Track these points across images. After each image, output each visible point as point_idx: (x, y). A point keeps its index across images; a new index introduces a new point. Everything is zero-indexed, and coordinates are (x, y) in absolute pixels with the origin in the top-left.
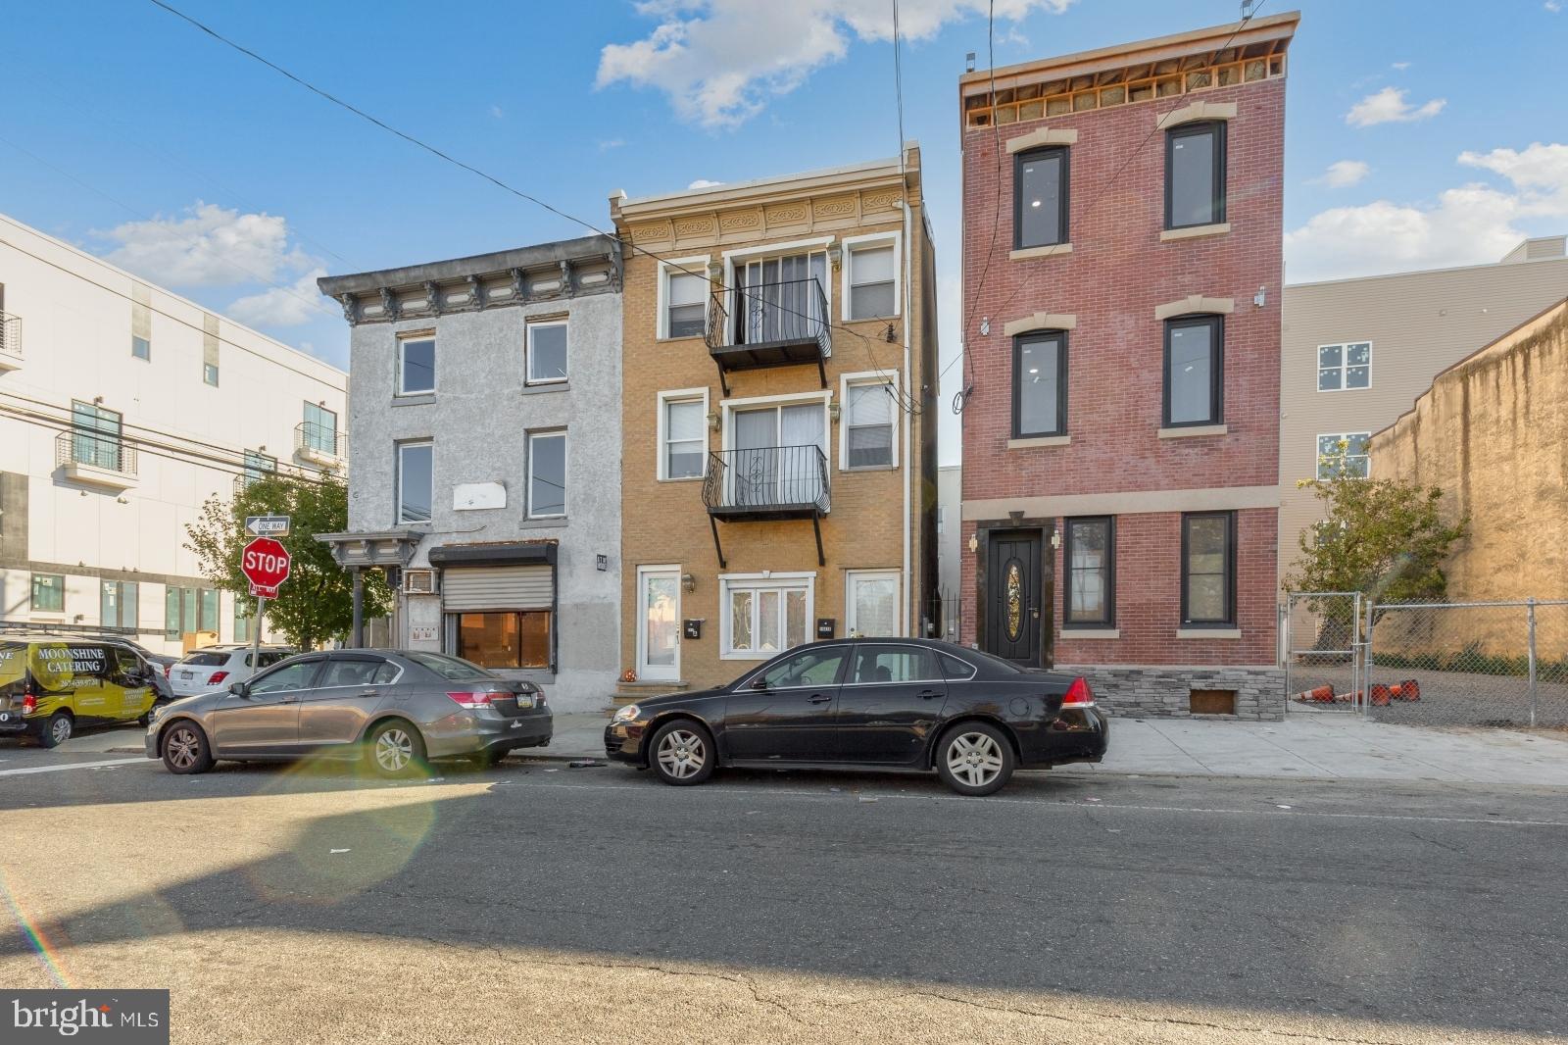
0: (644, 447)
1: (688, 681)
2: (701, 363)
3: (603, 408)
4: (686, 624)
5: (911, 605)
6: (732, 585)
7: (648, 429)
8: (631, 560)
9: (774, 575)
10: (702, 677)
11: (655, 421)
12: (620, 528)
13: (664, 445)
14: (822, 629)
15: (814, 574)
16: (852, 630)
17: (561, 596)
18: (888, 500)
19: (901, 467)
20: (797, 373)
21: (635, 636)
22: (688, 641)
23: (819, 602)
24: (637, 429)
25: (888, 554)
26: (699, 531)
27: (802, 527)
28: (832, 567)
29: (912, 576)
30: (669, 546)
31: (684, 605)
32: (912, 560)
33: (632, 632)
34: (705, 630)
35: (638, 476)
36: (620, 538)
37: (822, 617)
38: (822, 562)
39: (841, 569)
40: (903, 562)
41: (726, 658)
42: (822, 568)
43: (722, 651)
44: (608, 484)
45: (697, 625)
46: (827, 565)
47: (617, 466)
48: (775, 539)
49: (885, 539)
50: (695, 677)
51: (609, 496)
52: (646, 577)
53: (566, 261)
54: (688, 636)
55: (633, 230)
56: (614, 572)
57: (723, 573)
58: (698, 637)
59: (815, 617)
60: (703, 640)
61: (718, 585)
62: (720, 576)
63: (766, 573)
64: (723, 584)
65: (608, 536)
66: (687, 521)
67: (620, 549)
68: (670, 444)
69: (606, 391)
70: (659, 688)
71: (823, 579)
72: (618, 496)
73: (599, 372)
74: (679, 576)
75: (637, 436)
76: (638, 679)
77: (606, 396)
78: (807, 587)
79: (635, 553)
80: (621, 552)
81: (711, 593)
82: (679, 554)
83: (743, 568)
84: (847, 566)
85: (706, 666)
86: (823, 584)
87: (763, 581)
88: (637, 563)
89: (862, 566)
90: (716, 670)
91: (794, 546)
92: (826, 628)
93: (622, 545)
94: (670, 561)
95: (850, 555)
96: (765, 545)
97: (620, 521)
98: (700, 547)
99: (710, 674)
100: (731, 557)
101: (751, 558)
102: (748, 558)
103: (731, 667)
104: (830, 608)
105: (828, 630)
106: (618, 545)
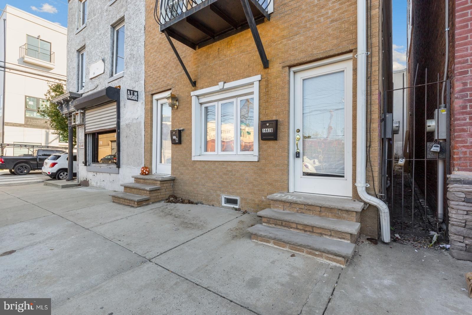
1: (175, 176)
4: (172, 133)
5: (369, 94)
6: (203, 100)
8: (149, 92)
9: (228, 85)
10: (182, 174)
12: (144, 71)
14: (264, 131)
15: (259, 77)
16: (298, 131)
17: (122, 120)
21: (151, 143)
22: (175, 146)
23: (264, 105)
25: (337, 38)
28: (275, 67)
29: (369, 58)
30: (165, 77)
31: (173, 119)
32: (369, 37)
33: (149, 141)
34: (183, 137)
35: (152, 33)
36: (144, 78)
37: (265, 119)
38: (266, 64)
39: (283, 67)
40: (355, 42)
41: (196, 159)
42: (266, 70)
43: (194, 153)
44: (139, 44)
45: (180, 134)
46: (270, 65)
47: (142, 31)
50: (179, 174)
52: (160, 102)
54: (173, 142)
57: (195, 90)
58: (180, 143)
59: (259, 119)
60: (183, 145)
61: (191, 100)
62: (192, 93)
63: (221, 85)
64: (194, 99)
67: (144, 85)
71: (267, 81)
72: (143, 50)
75: (152, 6)
78: (252, 93)
79: (150, 87)
80: (145, 88)
81: (188, 108)
82: (171, 83)
83: (206, 84)
84: (288, 64)
85: (185, 166)
86: (267, 86)
87: (221, 93)
88: (153, 95)
89: (305, 60)
90: (190, 168)
91: (242, 55)
92: (268, 129)
93: (145, 83)
94: (166, 89)
95: (293, 52)
96: (221, 60)
97: (144, 67)
98: (181, 73)
99: (187, 172)
100: (199, 77)
101: (212, 74)
102: (210, 75)
103: (199, 167)
104: (274, 110)
105: (270, 132)
106: (143, 82)
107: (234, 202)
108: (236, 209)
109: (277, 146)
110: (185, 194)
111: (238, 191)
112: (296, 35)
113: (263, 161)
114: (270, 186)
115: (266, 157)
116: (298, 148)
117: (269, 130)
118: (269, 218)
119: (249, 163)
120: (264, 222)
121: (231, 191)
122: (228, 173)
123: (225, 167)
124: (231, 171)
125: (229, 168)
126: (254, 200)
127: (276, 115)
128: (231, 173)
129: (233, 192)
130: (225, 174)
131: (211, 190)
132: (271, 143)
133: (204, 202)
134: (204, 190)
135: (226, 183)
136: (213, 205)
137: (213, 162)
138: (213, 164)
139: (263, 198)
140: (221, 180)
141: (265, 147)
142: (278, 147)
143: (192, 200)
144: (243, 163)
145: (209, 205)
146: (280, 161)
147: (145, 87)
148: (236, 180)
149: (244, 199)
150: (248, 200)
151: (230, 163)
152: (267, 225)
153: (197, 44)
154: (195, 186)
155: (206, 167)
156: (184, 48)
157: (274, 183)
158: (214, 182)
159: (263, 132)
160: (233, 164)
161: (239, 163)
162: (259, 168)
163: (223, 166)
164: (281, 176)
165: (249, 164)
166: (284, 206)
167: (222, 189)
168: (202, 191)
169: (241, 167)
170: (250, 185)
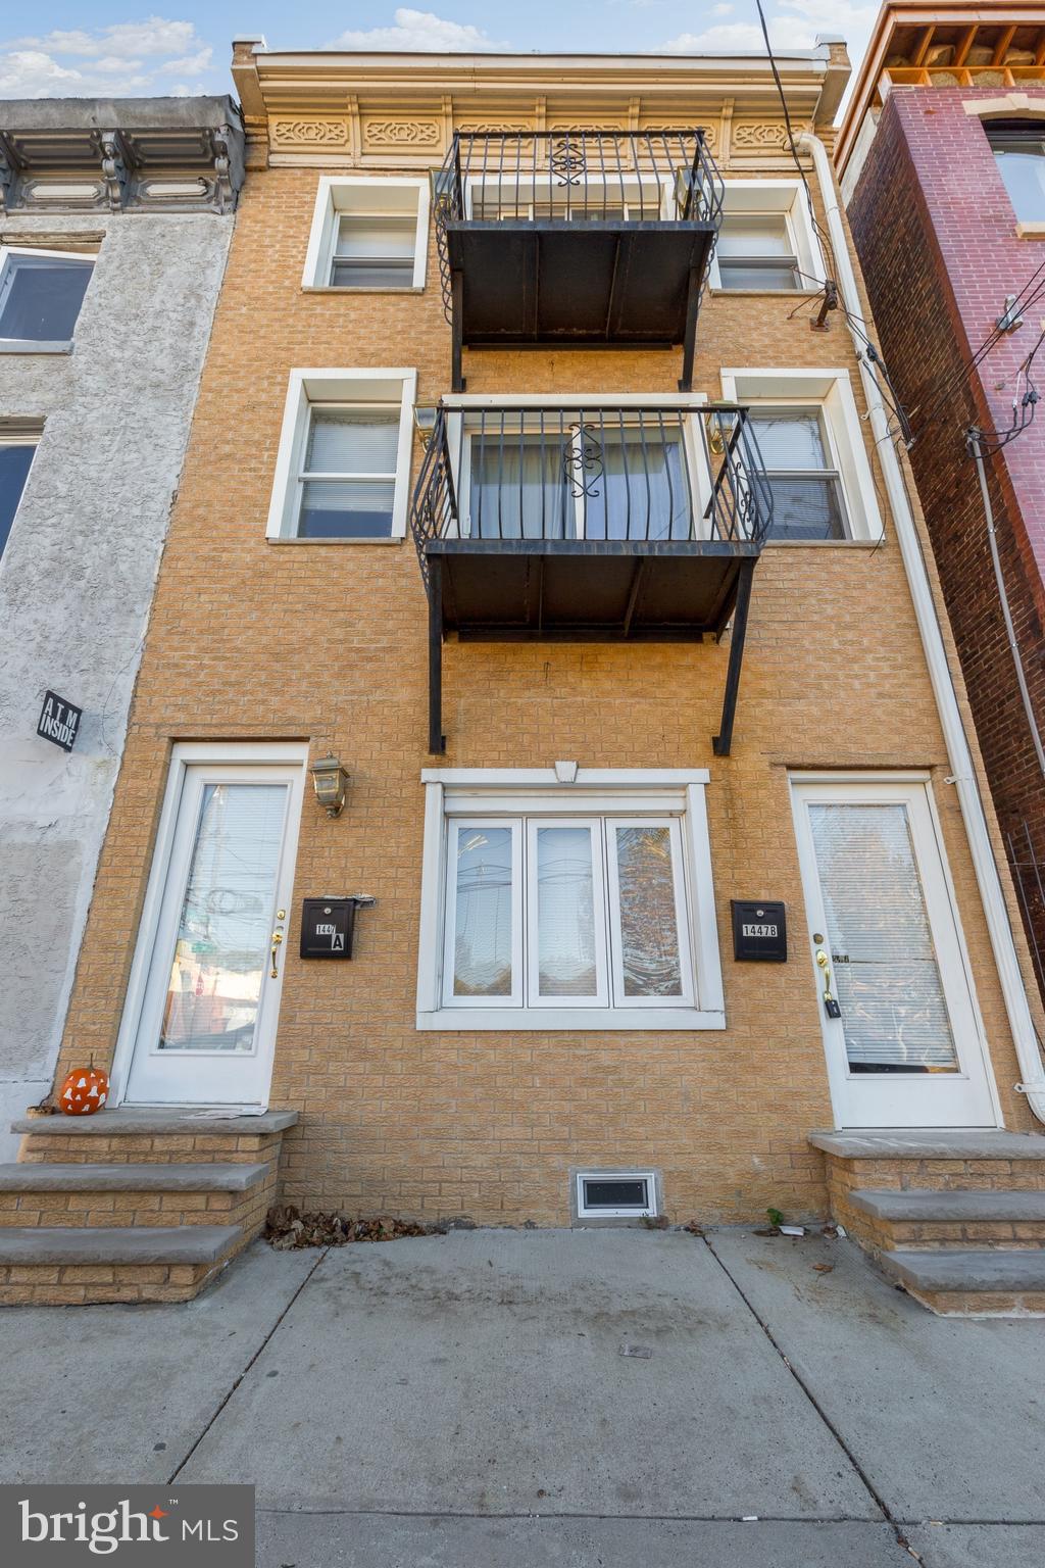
0: (243, 470)
1: (298, 1107)
2: (399, 333)
3: (148, 392)
4: (311, 910)
6: (458, 804)
7: (257, 436)
8: (158, 726)
9: (589, 776)
10: (345, 1093)
11: (277, 424)
12: (139, 641)
13: (290, 480)
14: (748, 930)
15: (702, 775)
16: (819, 938)
18: (874, 610)
19: (890, 544)
20: (619, 363)
21: (132, 948)
22: (308, 967)
23: (726, 854)
24: (230, 435)
25: (898, 730)
26: (370, 660)
27: (658, 659)
28: (749, 759)
29: (979, 789)
30: (277, 692)
31: (306, 854)
32: (968, 746)
33: (121, 938)
34: (371, 933)
35: (216, 527)
36: (135, 667)
38: (719, 746)
39: (774, 765)
40: (946, 751)
41: (440, 1022)
42: (723, 762)
43: (425, 998)
44: (129, 541)
45: (347, 912)
46: (737, 754)
47: (160, 504)
48: (585, 685)
49: (881, 695)
50: (325, 1095)
51: (123, 567)
52: (198, 778)
53: (118, 131)
54: (312, 948)
55: (273, 121)
56: (101, 755)
57: (439, 765)
58: (346, 955)
59: (717, 895)
60: (361, 964)
61: (421, 799)
62: (427, 774)
63: (566, 770)
64: (433, 795)
65: (99, 662)
66: (339, 633)
67: (128, 696)
68: (307, 483)
69: (163, 361)
70: (187, 1143)
71: (729, 789)
72: (150, 568)
73: (154, 329)
74: (298, 779)
75: (227, 449)
76: (117, 1099)
77: (162, 371)
78: (682, 812)
79: (173, 708)
80: (132, 706)
81: (398, 820)
82: (307, 717)
83: (495, 755)
84: (788, 761)
85: (364, 1055)
86: (730, 804)
87: (551, 793)
88: (175, 740)
89: (832, 760)
90: (398, 1066)
91: (639, 703)
92: (763, 926)
93: (136, 687)
94: (279, 734)
95: (797, 736)
96: (557, 698)
97: (145, 628)
98: (370, 697)
99: (379, 1080)
100: (461, 726)
101: (520, 729)
102: (509, 731)
103: (453, 1056)
104: (760, 872)
105: (769, 935)
106: (127, 683)
107: (632, 1193)
108: (649, 1224)
109: (783, 979)
110: (357, 1189)
111: (650, 1147)
112: (799, 699)
113: (742, 1030)
114: (775, 1116)
115: (749, 1015)
116: (828, 988)
117: (764, 930)
118: (914, 1221)
119: (691, 1034)
120: (899, 1242)
121: (618, 1148)
122: (599, 1075)
123: (587, 1053)
124: (615, 1070)
125: (606, 1058)
126: (719, 1175)
127: (770, 886)
128: (616, 1077)
129: (626, 1153)
130: (583, 1082)
131: (518, 1157)
132: (762, 971)
133: (477, 1216)
134: (480, 1160)
135: (591, 1116)
136: (530, 1225)
137: (530, 1034)
138: (525, 1045)
139: (756, 1160)
140: (568, 1107)
141: (744, 981)
142: (786, 983)
143: (406, 1217)
144: (664, 1038)
145: (510, 1227)
146: (800, 1029)
147: (133, 702)
148: (638, 1103)
149: (677, 1177)
150: (696, 1178)
151: (607, 1038)
152: (914, 1249)
153: (455, 628)
154: (424, 1147)
155: (492, 1056)
156: (391, 622)
157: (789, 1103)
158: (535, 1116)
159: (745, 934)
160: (621, 1041)
161: (645, 1038)
162: (727, 1052)
163: (579, 1052)
164: (811, 1077)
165: (688, 1040)
166: (900, 1173)
167: (575, 1147)
168: (466, 1167)
169: (656, 1053)
170: (698, 1116)
